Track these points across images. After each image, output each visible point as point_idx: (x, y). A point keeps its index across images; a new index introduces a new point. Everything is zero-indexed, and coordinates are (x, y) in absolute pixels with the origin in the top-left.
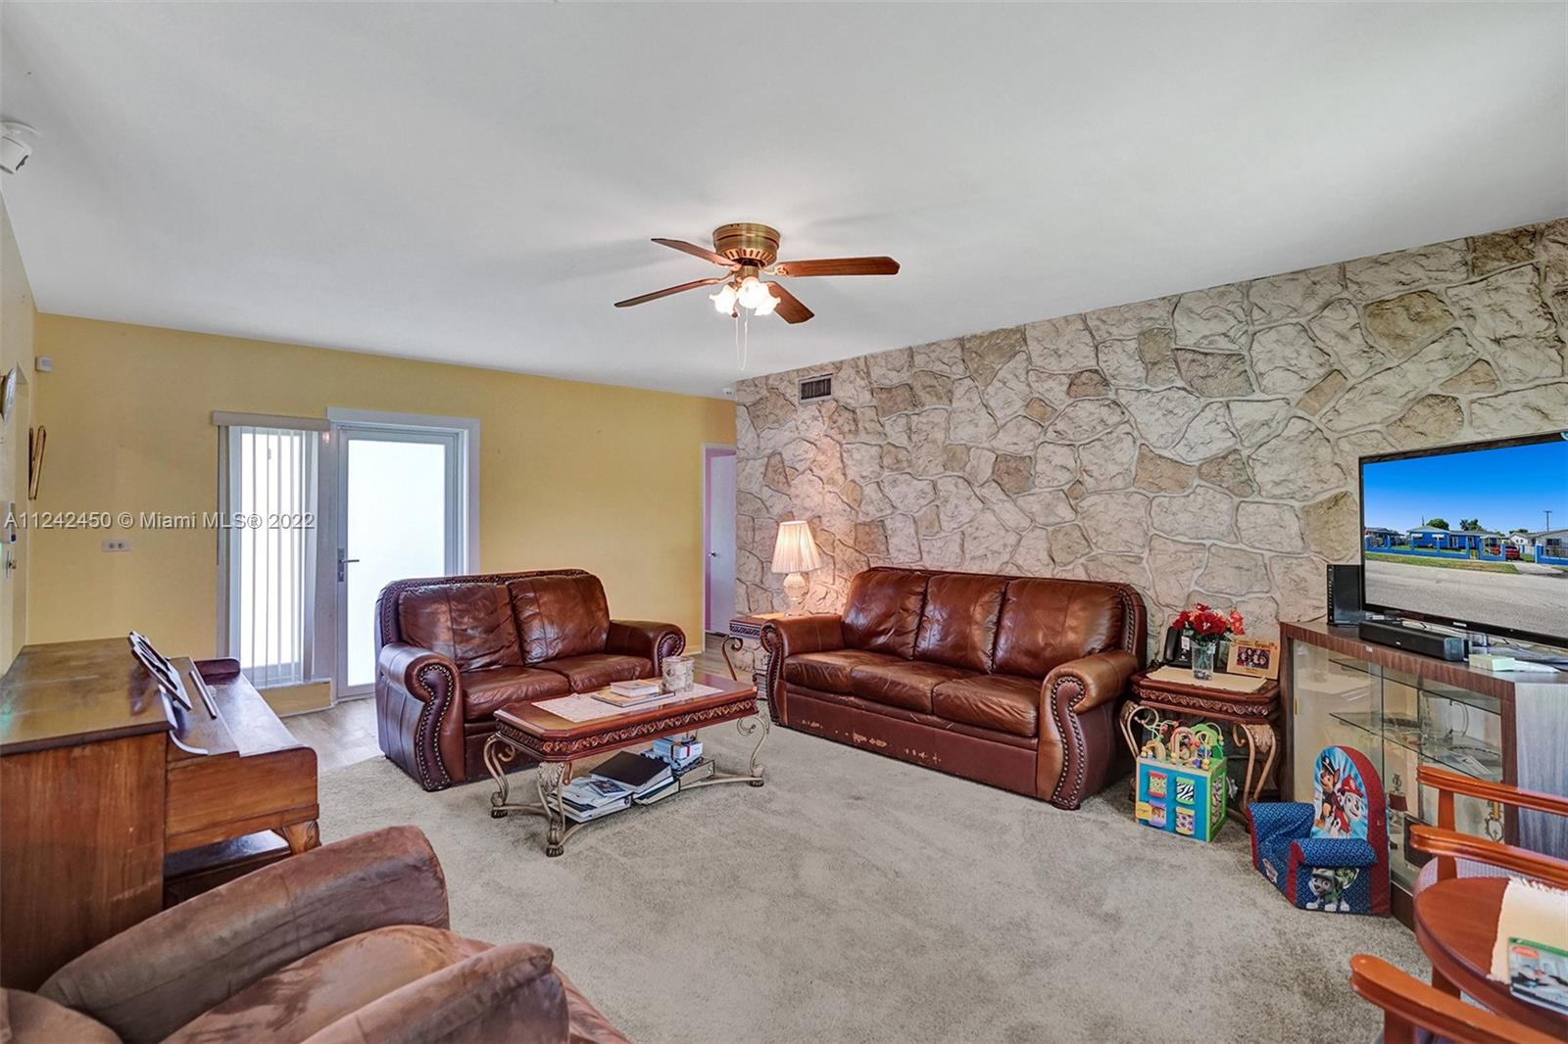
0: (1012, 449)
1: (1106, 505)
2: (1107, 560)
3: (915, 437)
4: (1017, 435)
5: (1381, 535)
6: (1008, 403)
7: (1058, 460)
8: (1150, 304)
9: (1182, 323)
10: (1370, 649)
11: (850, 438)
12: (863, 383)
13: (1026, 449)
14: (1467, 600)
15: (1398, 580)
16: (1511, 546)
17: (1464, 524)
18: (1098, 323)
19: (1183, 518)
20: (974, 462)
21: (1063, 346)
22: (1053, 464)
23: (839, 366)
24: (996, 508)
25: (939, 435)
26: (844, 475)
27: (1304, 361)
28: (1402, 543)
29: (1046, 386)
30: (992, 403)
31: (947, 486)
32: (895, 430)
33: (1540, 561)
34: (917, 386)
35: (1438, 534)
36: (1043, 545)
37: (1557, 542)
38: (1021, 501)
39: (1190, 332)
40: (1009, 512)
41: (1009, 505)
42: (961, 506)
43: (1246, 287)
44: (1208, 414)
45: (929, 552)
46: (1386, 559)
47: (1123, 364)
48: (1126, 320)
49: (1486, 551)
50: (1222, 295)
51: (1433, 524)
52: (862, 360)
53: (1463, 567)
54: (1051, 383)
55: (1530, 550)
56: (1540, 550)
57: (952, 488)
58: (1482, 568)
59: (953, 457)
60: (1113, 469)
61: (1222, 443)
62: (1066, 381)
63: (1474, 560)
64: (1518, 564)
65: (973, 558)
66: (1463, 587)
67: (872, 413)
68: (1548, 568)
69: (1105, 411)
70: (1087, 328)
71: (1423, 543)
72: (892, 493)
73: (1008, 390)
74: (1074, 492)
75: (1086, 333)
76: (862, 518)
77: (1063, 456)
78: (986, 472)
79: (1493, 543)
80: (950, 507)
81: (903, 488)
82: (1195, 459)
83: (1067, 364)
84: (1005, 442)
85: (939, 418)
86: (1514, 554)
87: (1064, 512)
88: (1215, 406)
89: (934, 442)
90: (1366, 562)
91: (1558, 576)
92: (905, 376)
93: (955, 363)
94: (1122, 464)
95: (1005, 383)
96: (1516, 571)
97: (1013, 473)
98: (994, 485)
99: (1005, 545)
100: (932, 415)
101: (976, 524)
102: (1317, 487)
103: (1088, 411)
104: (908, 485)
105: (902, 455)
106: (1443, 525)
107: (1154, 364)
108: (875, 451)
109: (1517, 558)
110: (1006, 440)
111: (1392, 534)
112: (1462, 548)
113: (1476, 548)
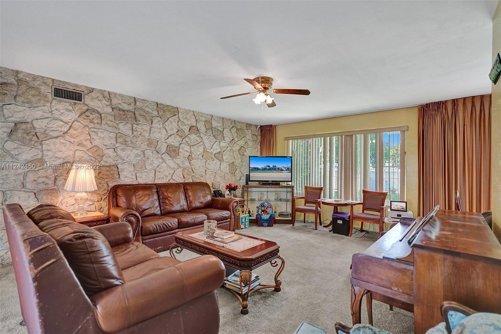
0: (172, 143)
1: (197, 162)
2: (197, 176)
3: (135, 133)
4: (174, 140)
5: (254, 168)
6: (172, 129)
7: (185, 149)
8: (207, 115)
9: (213, 122)
10: (268, 186)
11: (98, 126)
12: (107, 103)
13: (177, 144)
14: (273, 177)
15: (260, 176)
17: (273, 166)
18: (197, 114)
19: (212, 166)
20: (159, 146)
21: (188, 118)
22: (185, 150)
23: (91, 90)
24: (167, 162)
25: (147, 135)
26: (91, 142)
27: (230, 136)
28: (260, 169)
29: (184, 127)
30: (167, 128)
31: (149, 153)
32: (125, 128)
33: (286, 171)
34: (137, 113)
35: (268, 168)
36: (181, 173)
37: (289, 168)
38: (175, 160)
39: (215, 124)
40: (171, 163)
41: (171, 161)
42: (154, 160)
43: (223, 118)
44: (216, 143)
45: (141, 177)
46: (256, 172)
47: (202, 127)
48: (203, 116)
49: (277, 170)
50: (220, 118)
51: (267, 166)
52: (107, 93)
53: (273, 172)
54: (185, 127)
55: (285, 169)
56: (286, 169)
57: (151, 154)
58: (276, 172)
59: (151, 143)
60: (199, 153)
61: (219, 150)
62: (189, 127)
63: (275, 171)
64: (283, 172)
65: (159, 178)
66: (272, 176)
67: (112, 118)
68: (288, 172)
69: (198, 138)
70: (194, 115)
71: (264, 169)
72: (122, 154)
73: (172, 125)
74: (190, 158)
75: (194, 116)
76: (102, 163)
77: (187, 148)
78: (164, 149)
79: (279, 169)
80: (149, 161)
81: (128, 152)
82: (214, 152)
83: (189, 123)
84: (170, 141)
85: (147, 128)
86: (282, 170)
87: (187, 163)
88: (218, 142)
89: (144, 136)
90: (250, 173)
92: (131, 108)
93: (154, 111)
94: (201, 152)
95: (171, 123)
96: (282, 172)
97: (173, 151)
98: (167, 154)
99: (169, 174)
100: (143, 127)
101: (159, 167)
102: (230, 160)
103: (193, 137)
104: (131, 151)
105: (128, 139)
106: (269, 166)
107: (208, 129)
108: (112, 135)
109: (283, 170)
110: (171, 140)
111: (257, 168)
112: (273, 170)
113: (275, 169)
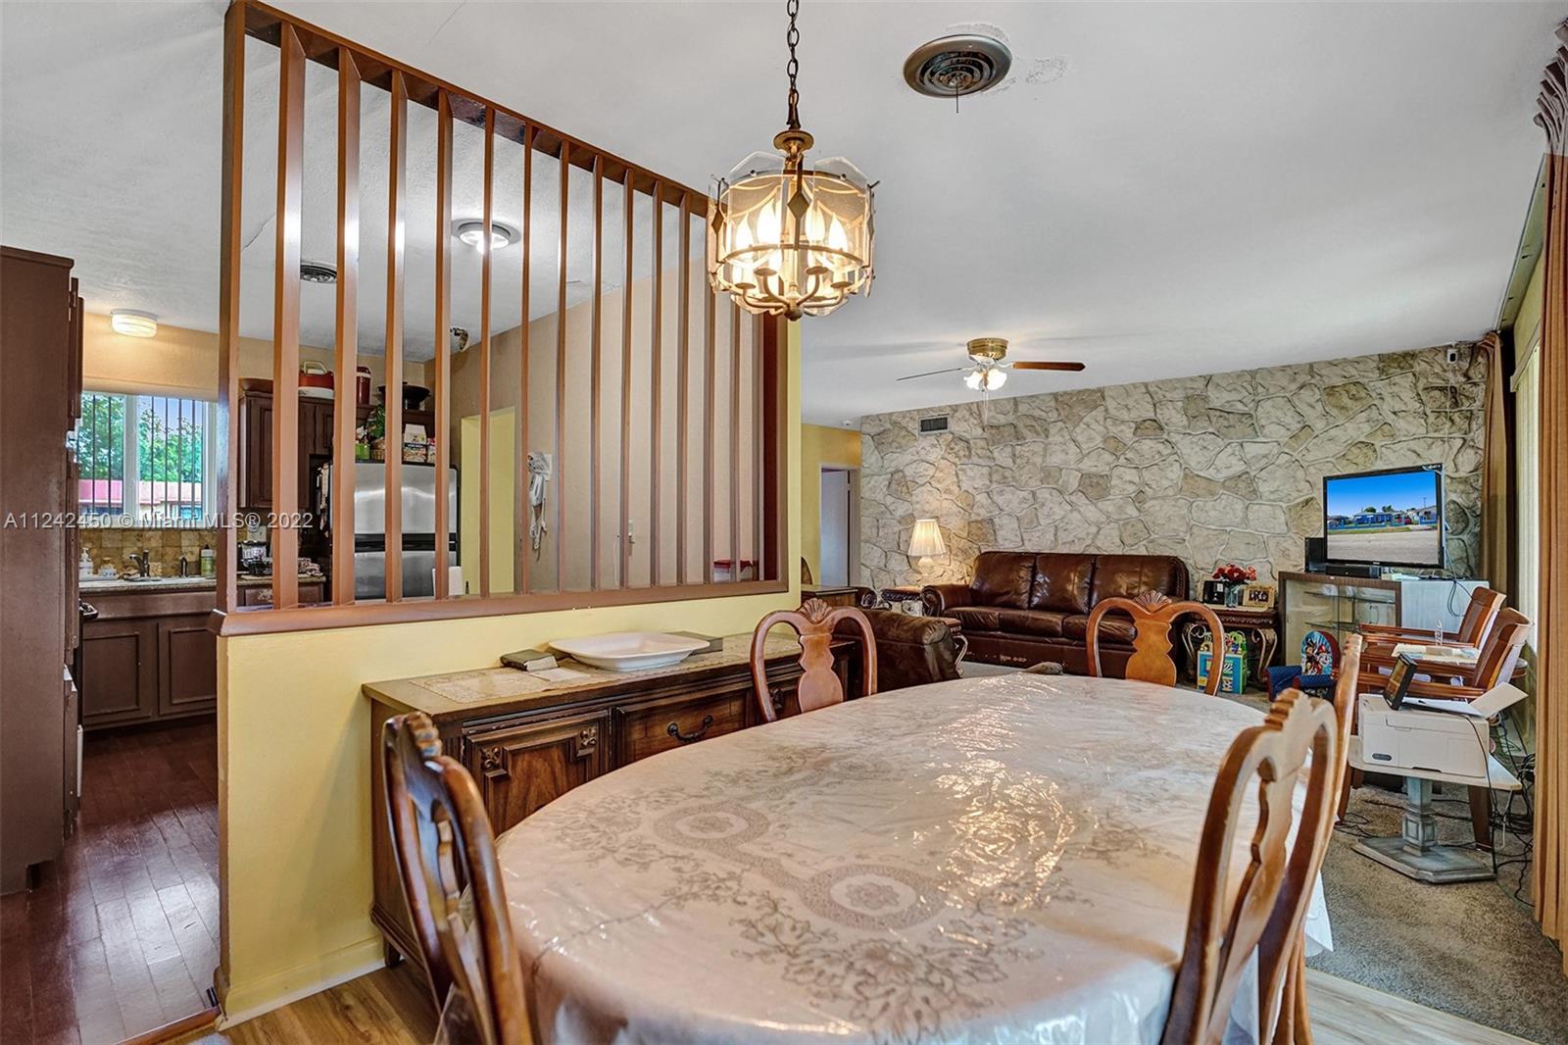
0: (1094, 470)
1: (1161, 506)
2: (1161, 541)
3: (1018, 461)
4: (1098, 461)
5: (1338, 520)
6: (1091, 439)
7: (1128, 478)
8: (1192, 379)
9: (1212, 392)
11: (965, 460)
12: (976, 422)
13: (1104, 470)
14: (1385, 549)
15: (1348, 544)
16: (1408, 517)
17: (1383, 508)
18: (1157, 389)
19: (1212, 513)
20: (1064, 478)
21: (1131, 403)
22: (1124, 480)
23: (955, 409)
24: (1081, 509)
25: (1038, 460)
26: (959, 487)
27: (1288, 420)
28: (1350, 523)
29: (1119, 429)
30: (1079, 439)
31: (1044, 494)
32: (1002, 456)
33: (1422, 523)
34: (1020, 425)
35: (1370, 515)
36: (1115, 533)
37: (1430, 512)
38: (1100, 504)
39: (1218, 398)
40: (1091, 512)
41: (1091, 508)
42: (1055, 508)
43: (1253, 374)
44: (1229, 450)
45: (1030, 540)
46: (1340, 533)
47: (1173, 416)
48: (1176, 388)
49: (1394, 520)
50: (1239, 376)
51: (1367, 510)
52: (975, 405)
53: (1383, 532)
54: (1123, 427)
55: (1417, 518)
56: (1422, 518)
57: (1047, 496)
58: (1393, 531)
59: (1048, 475)
60: (1166, 484)
61: (1239, 467)
62: (1133, 425)
63: (1389, 527)
64: (1410, 526)
65: (1064, 543)
66: (1382, 543)
67: (982, 443)
68: (1425, 526)
69: (1161, 447)
70: (1148, 392)
71: (1361, 521)
72: (1000, 500)
73: (1091, 430)
74: (1139, 498)
75: (1148, 395)
76: (974, 517)
77: (1131, 475)
78: (1074, 484)
79: (1399, 517)
80: (1046, 510)
81: (1008, 496)
82: (1220, 477)
83: (1134, 415)
84: (1087, 465)
85: (1038, 448)
86: (1409, 522)
87: (1132, 511)
88: (1233, 445)
89: (1034, 464)
90: (1329, 537)
91: (1429, 530)
92: (1011, 418)
93: (1050, 411)
94: (1172, 480)
95: (1088, 426)
96: (1409, 530)
97: (1094, 486)
98: (1080, 494)
99: (1088, 534)
100: (1032, 447)
101: (1066, 520)
102: (1295, 494)
103: (1148, 446)
104: (1013, 494)
105: (1008, 473)
106: (1373, 510)
107: (1194, 417)
108: (985, 470)
109: (1411, 523)
110: (1090, 464)
111: (1343, 518)
112: (1383, 521)
113: (1390, 520)
